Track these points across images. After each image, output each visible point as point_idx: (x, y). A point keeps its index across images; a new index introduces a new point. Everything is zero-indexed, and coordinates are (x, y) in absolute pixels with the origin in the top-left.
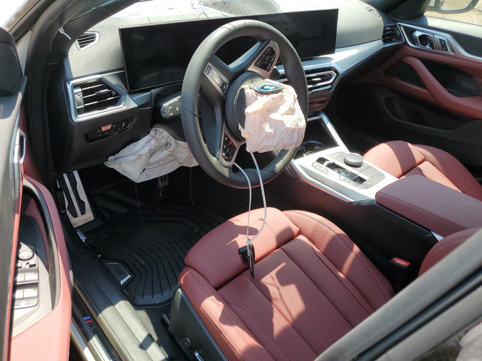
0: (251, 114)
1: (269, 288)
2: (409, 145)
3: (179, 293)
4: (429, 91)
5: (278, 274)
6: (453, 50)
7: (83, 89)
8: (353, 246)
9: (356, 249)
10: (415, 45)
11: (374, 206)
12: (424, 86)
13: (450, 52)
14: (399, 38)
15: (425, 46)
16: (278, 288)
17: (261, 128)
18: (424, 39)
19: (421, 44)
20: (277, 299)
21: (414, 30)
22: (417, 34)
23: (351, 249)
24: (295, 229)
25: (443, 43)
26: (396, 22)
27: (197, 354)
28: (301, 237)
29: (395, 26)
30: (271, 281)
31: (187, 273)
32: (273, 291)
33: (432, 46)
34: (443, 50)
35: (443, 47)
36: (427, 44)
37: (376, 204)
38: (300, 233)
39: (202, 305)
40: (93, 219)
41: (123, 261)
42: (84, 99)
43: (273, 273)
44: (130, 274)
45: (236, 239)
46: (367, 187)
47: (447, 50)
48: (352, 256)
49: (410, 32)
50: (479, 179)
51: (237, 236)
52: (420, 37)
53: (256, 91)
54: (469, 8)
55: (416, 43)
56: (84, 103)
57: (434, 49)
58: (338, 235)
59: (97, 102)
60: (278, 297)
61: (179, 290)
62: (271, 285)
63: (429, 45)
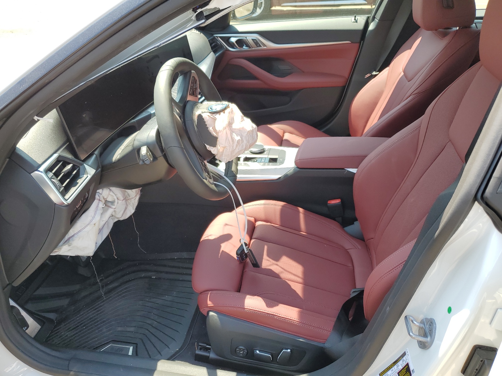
0: (222, 130)
1: (270, 268)
2: (269, 126)
3: (212, 316)
4: (261, 80)
5: (268, 255)
6: (265, 45)
7: (53, 172)
8: (298, 209)
9: (301, 210)
10: (234, 48)
11: (298, 172)
12: (255, 78)
13: (263, 47)
14: (221, 46)
15: (242, 47)
16: (277, 265)
17: (233, 139)
18: (240, 42)
19: (239, 47)
20: (282, 272)
21: (230, 38)
22: (233, 40)
23: (299, 212)
24: (252, 219)
25: (255, 41)
26: (213, 35)
27: (258, 352)
28: (258, 223)
29: (214, 38)
30: (268, 263)
31: (209, 296)
32: (275, 268)
33: (247, 46)
34: (257, 46)
35: (256, 45)
36: (244, 46)
37: (298, 169)
38: (256, 220)
39: (245, 307)
40: (40, 327)
41: (113, 341)
42: (60, 180)
43: (265, 256)
44: (132, 346)
45: (222, 249)
46: (282, 163)
47: (260, 46)
48: (302, 216)
49: (227, 40)
50: (322, 131)
51: (220, 246)
52: (237, 42)
53: (210, 113)
54: (253, 12)
55: (235, 47)
56: (62, 184)
57: (251, 48)
58: (283, 206)
59: (68, 180)
60: (282, 270)
61: (211, 313)
62: (270, 265)
63: (245, 46)
